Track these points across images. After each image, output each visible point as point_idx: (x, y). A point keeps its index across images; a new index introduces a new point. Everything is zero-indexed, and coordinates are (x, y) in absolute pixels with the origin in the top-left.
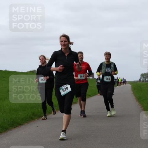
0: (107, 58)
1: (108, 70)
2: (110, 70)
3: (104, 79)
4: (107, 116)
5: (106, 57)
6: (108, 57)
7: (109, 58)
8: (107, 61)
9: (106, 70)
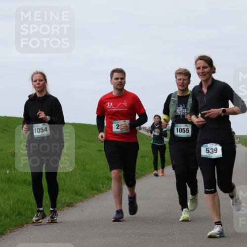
0: (182, 82)
1: (181, 110)
2: (184, 111)
3: (175, 130)
4: (181, 220)
5: (180, 80)
6: (184, 80)
7: (185, 82)
8: (180, 88)
9: (178, 110)
